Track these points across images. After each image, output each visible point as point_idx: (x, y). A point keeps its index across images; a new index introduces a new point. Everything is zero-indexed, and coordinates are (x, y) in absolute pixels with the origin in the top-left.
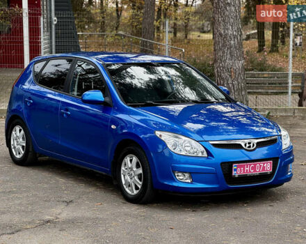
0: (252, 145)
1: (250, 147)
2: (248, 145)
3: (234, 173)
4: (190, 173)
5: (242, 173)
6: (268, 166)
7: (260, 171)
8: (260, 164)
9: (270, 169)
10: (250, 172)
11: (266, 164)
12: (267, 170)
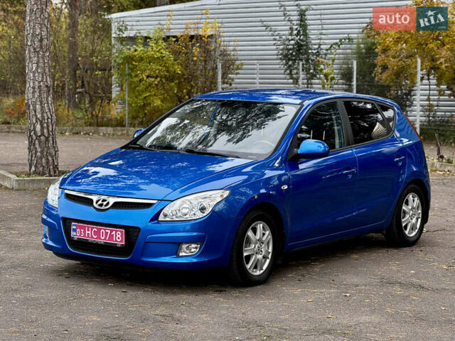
0: (105, 203)
1: (101, 205)
2: (100, 202)
3: (73, 234)
5: (82, 236)
6: (118, 236)
7: (105, 239)
8: (105, 230)
9: (121, 241)
10: (92, 237)
11: (114, 233)
12: (116, 241)
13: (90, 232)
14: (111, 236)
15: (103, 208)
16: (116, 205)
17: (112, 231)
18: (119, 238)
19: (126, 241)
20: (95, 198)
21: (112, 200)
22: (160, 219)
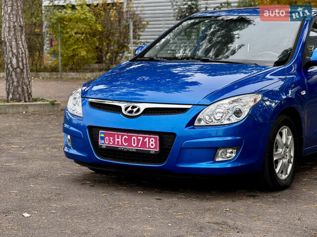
0: (135, 110)
1: (131, 112)
2: (130, 109)
3: (101, 142)
5: (111, 144)
6: (151, 143)
7: (137, 146)
8: (137, 137)
9: (155, 148)
10: (122, 144)
11: (147, 139)
12: (149, 148)
13: (120, 140)
14: (144, 143)
15: (134, 114)
16: (148, 111)
17: (144, 138)
18: (152, 145)
19: (160, 148)
20: (123, 105)
21: (143, 107)
22: (195, 125)
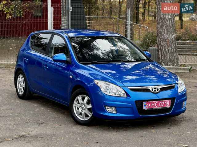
1: (155, 91)
3: (144, 107)
4: (115, 107)
5: (150, 108)
6: (168, 103)
7: (162, 106)
8: (162, 102)
9: (169, 106)
12: (167, 106)
13: (154, 105)
16: (162, 89)
17: (165, 102)
